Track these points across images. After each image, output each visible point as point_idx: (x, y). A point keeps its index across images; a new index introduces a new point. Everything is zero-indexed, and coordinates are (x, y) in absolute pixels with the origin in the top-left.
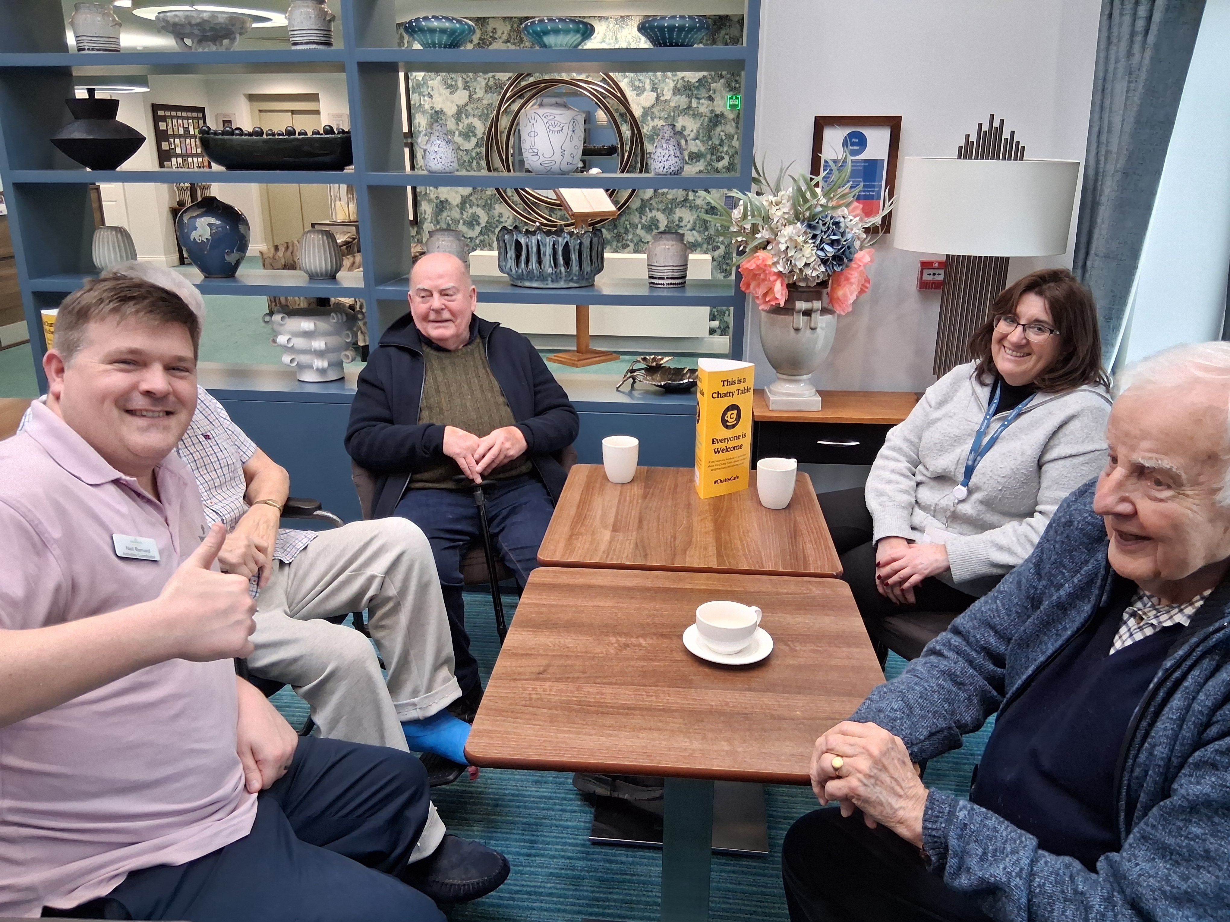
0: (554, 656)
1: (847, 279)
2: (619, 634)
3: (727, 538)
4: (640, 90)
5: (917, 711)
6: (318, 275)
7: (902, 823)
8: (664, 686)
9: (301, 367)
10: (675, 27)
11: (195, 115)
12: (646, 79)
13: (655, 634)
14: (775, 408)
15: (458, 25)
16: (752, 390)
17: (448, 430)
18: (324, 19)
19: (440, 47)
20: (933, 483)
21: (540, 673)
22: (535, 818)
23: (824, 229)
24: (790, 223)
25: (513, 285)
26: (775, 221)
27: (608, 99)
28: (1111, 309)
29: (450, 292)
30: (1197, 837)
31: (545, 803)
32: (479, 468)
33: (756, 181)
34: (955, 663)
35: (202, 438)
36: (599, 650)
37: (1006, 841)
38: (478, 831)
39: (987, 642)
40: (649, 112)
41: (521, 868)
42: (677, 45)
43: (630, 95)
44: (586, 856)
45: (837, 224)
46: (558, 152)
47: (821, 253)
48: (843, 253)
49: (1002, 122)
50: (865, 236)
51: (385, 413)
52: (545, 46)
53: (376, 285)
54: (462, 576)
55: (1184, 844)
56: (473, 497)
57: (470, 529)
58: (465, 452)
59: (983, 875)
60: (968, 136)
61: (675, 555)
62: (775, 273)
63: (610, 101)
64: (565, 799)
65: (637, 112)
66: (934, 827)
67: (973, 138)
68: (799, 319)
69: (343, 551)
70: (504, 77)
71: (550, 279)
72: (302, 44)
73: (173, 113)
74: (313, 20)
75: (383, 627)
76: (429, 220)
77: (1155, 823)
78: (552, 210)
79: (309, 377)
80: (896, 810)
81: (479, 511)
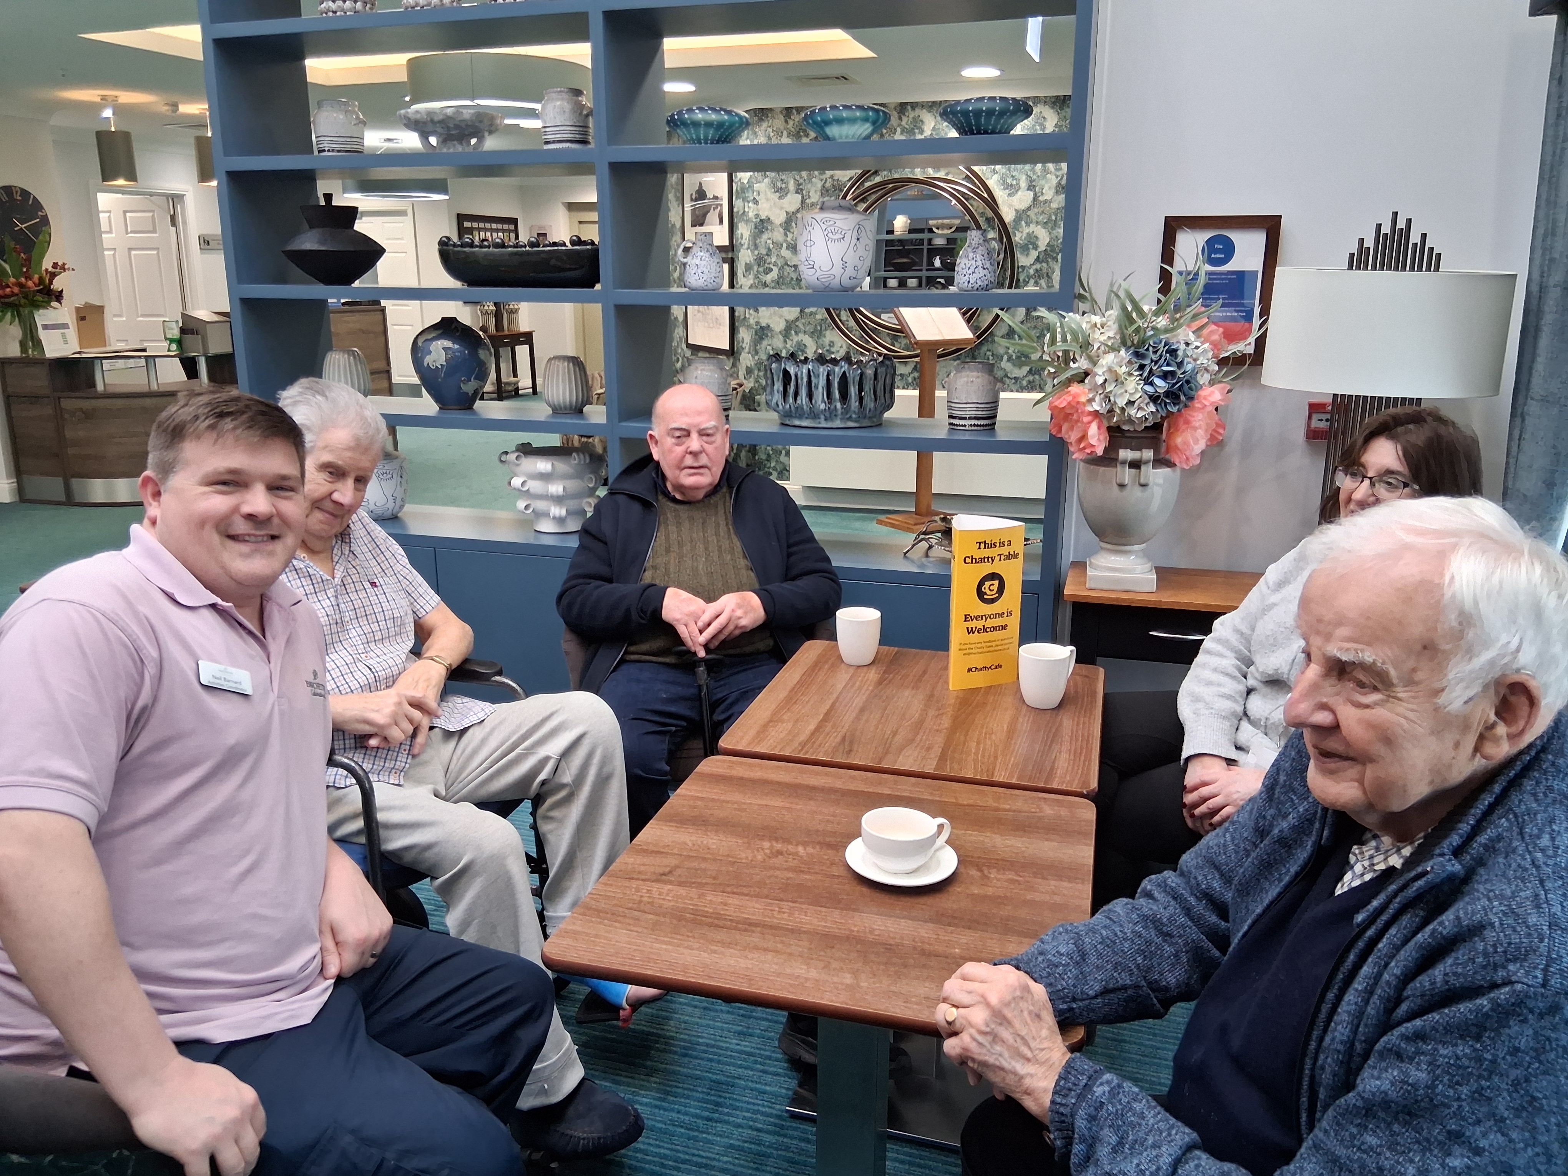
0: (689, 857)
1: (1187, 422)
2: (776, 839)
3: (962, 738)
4: (1012, 189)
5: (1093, 959)
6: (561, 409)
7: (1029, 1094)
8: (804, 903)
9: (539, 515)
10: (983, 111)
11: (506, 227)
12: (1021, 172)
13: (819, 843)
14: (1093, 586)
15: (726, 117)
16: (1021, 557)
17: (670, 591)
18: (581, 114)
19: (706, 143)
20: (1265, 690)
21: (664, 874)
22: (728, 1077)
23: (1155, 357)
24: (1113, 349)
25: (783, 424)
26: (1096, 348)
27: (971, 201)
28: (1553, 472)
29: (710, 432)
30: (1371, 1148)
31: (745, 1060)
32: (702, 639)
33: (1081, 297)
34: (1165, 908)
35: (367, 585)
36: (745, 855)
37: (1151, 1131)
38: (655, 1083)
39: (1209, 886)
40: (1024, 216)
41: (696, 1134)
42: (986, 133)
43: (1000, 195)
44: (779, 1130)
45: (1173, 352)
46: (838, 264)
47: (1149, 388)
48: (1180, 388)
49: (1409, 221)
50: (1216, 368)
51: (603, 570)
52: (827, 138)
53: (620, 422)
54: (668, 768)
55: (1356, 1157)
56: (694, 674)
57: (687, 712)
58: (686, 618)
59: (1111, 1169)
60: (1362, 241)
61: (886, 753)
62: (1090, 413)
63: (974, 203)
64: (769, 1058)
65: (1008, 216)
66: (1064, 1101)
67: (1369, 243)
68: (1124, 472)
69: (519, 726)
70: (845, 176)
71: (822, 417)
72: (554, 142)
73: (482, 225)
74: (567, 115)
75: (551, 818)
76: (747, 350)
77: (1328, 1128)
78: (895, 338)
79: (546, 526)
80: (1022, 1078)
81: (700, 690)
